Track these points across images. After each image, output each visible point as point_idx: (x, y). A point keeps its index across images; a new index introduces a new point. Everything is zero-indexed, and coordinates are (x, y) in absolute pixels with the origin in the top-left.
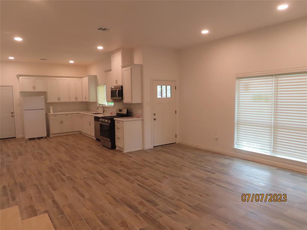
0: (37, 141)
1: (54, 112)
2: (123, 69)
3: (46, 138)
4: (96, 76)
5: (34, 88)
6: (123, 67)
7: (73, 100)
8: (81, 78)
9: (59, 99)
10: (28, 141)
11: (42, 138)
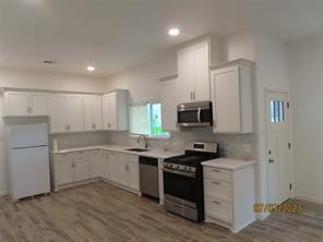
0: (35, 201)
1: (59, 149)
2: (213, 73)
3: (48, 194)
4: (127, 91)
5: (29, 110)
6: (211, 68)
7: (90, 129)
8: (101, 94)
9: (68, 127)
10: (18, 205)
11: (42, 195)
